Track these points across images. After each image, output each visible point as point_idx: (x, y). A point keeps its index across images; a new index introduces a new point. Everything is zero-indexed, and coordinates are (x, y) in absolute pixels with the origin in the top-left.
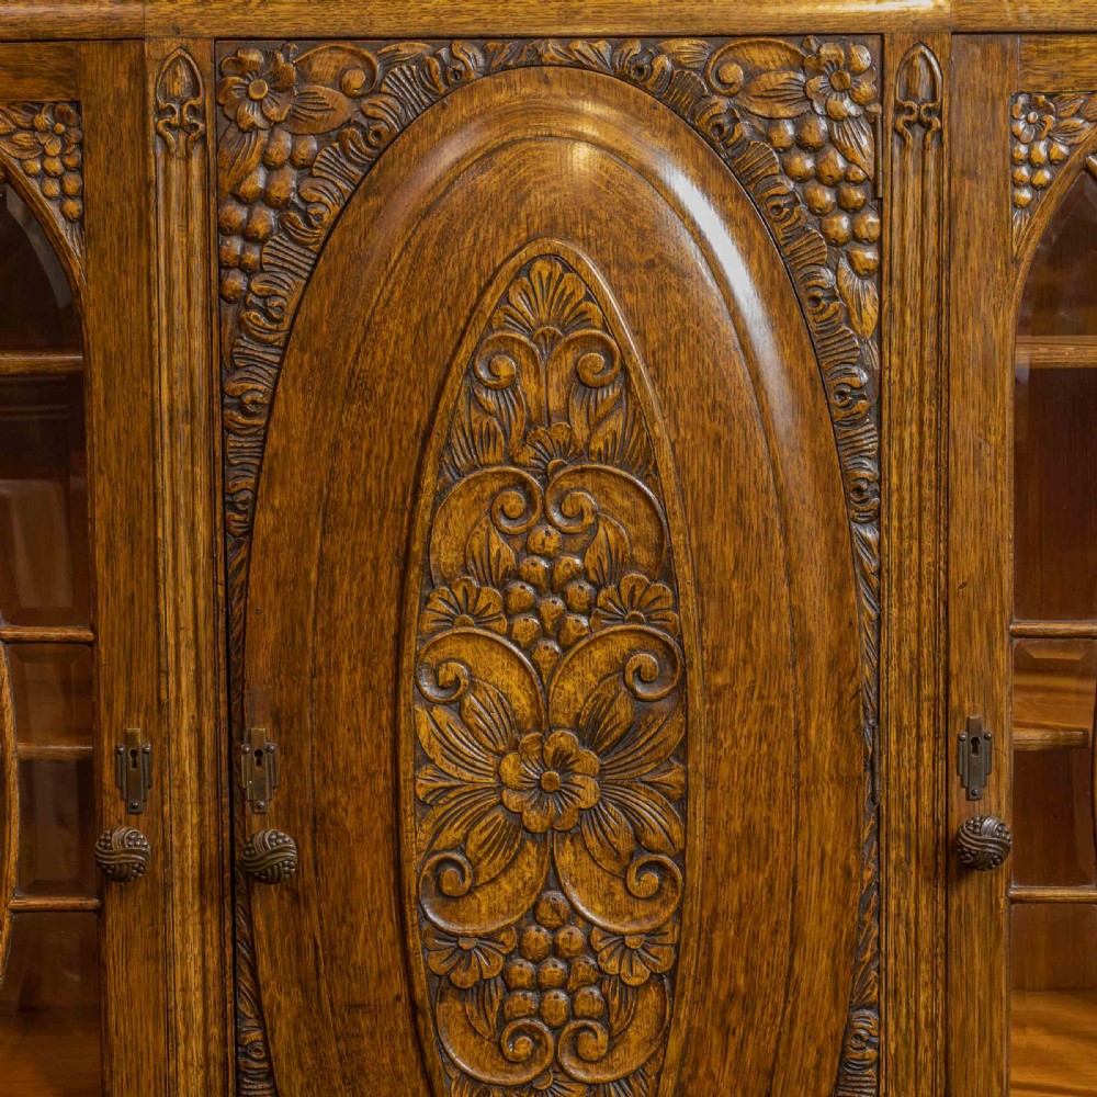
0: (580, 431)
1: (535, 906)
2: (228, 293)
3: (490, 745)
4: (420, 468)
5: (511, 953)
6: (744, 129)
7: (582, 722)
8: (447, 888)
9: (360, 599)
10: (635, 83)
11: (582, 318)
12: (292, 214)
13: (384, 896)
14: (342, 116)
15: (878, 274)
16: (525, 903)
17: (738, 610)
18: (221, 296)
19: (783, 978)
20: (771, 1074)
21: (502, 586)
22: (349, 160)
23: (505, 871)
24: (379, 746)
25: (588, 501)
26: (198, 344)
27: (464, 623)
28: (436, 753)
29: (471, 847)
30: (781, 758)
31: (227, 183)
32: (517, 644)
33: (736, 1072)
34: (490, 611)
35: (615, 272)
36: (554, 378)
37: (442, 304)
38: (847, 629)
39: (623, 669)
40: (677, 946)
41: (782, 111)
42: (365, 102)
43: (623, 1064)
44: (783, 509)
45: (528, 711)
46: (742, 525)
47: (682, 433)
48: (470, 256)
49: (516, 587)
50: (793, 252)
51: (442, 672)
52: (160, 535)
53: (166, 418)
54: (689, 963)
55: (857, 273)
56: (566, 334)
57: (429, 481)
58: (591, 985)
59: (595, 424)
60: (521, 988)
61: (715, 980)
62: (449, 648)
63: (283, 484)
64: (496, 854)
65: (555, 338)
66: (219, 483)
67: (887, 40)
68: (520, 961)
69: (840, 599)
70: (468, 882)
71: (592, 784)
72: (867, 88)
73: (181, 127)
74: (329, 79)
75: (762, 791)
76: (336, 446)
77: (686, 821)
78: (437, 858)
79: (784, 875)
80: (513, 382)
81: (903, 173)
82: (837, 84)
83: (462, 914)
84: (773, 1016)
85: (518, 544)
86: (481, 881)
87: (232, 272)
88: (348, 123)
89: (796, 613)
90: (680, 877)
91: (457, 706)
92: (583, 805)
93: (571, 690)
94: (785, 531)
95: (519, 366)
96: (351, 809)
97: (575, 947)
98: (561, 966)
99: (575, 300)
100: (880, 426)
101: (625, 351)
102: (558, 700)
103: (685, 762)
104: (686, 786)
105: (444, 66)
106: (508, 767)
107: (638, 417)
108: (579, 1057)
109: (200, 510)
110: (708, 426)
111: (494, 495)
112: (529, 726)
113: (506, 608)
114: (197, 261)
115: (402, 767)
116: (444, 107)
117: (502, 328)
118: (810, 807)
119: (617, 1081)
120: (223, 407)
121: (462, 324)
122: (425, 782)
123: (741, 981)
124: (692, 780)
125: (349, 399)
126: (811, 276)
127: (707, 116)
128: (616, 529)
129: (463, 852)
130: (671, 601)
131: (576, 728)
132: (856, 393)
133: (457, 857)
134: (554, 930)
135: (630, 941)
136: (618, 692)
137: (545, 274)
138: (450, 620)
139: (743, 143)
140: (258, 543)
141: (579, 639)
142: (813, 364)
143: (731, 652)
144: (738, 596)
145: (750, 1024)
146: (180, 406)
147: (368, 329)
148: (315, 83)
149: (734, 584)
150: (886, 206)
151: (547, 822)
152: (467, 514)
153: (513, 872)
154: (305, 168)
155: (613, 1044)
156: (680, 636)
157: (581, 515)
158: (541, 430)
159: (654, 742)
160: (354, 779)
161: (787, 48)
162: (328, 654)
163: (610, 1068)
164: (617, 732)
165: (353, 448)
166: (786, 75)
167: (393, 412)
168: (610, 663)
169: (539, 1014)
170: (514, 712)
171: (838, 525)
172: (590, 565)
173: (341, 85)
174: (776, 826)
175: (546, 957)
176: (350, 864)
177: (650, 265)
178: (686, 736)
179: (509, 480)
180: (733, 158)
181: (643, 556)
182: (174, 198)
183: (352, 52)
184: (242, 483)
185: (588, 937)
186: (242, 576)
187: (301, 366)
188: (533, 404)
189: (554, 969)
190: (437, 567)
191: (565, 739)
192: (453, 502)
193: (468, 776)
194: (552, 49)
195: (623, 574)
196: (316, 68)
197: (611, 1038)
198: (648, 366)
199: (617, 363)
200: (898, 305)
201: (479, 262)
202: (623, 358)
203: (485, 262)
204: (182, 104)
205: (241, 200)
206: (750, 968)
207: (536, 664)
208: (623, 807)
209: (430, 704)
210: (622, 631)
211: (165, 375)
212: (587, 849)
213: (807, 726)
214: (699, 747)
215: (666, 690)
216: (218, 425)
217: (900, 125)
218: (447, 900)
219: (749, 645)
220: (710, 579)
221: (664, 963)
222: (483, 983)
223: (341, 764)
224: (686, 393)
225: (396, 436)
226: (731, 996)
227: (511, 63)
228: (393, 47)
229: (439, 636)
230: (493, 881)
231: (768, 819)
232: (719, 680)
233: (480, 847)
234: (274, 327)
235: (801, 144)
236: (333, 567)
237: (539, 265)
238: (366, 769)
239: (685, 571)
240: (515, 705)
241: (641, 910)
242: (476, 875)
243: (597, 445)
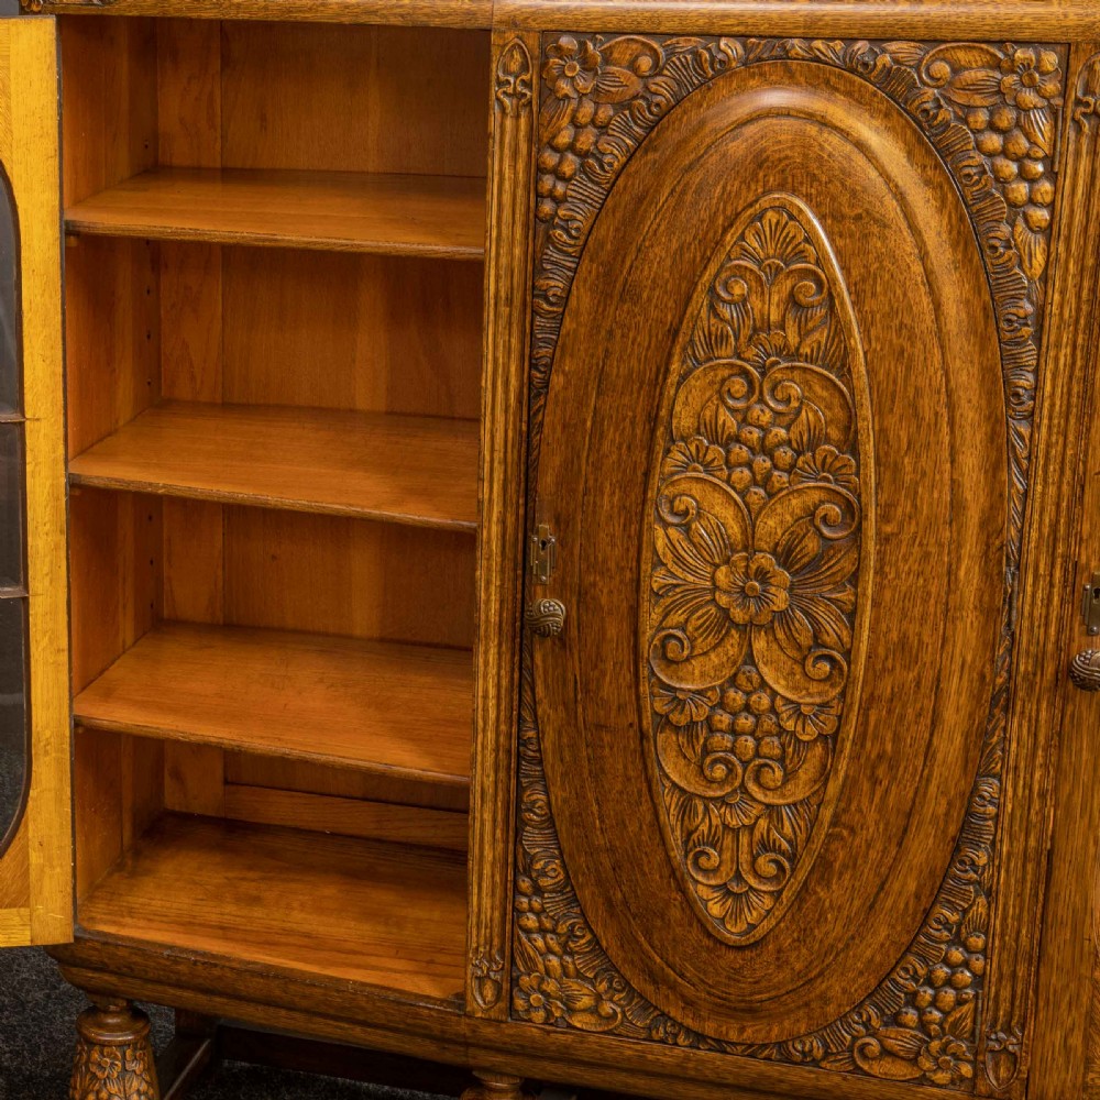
0: (793, 339)
1: (735, 675)
2: (541, 215)
3: (708, 558)
4: (670, 355)
5: (715, 706)
6: (947, 114)
7: (779, 549)
8: (670, 655)
9: (621, 444)
10: (861, 75)
11: (800, 255)
12: (591, 161)
13: (625, 656)
14: (632, 92)
15: (1048, 232)
16: (728, 673)
17: (908, 478)
18: (536, 216)
19: (922, 750)
20: (909, 815)
21: (726, 446)
22: (636, 123)
23: (714, 648)
24: (628, 549)
25: (796, 390)
26: (517, 251)
27: (695, 470)
28: (669, 560)
29: (690, 628)
30: (933, 590)
31: (546, 136)
32: (734, 488)
33: (880, 811)
34: (716, 463)
35: (829, 221)
36: (775, 298)
37: (695, 238)
38: (996, 500)
39: (813, 514)
40: (840, 717)
41: (978, 100)
42: (651, 81)
43: (793, 794)
44: (951, 407)
45: (739, 537)
46: (916, 415)
47: (874, 345)
48: (718, 203)
49: (736, 448)
50: (978, 211)
51: (677, 503)
52: (483, 384)
53: (492, 302)
54: (850, 731)
55: (1031, 229)
56: (787, 265)
57: (675, 366)
58: (773, 736)
59: (803, 334)
60: (721, 731)
61: (869, 744)
62: (684, 486)
63: (572, 356)
64: (708, 636)
65: (778, 270)
66: (527, 351)
67: (1073, 48)
68: (720, 711)
69: (994, 477)
70: (686, 652)
71: (783, 595)
72: (1051, 87)
73: (516, 95)
74: (625, 63)
75: (917, 612)
76: (611, 333)
77: (853, 628)
78: (664, 633)
79: (929, 675)
80: (745, 300)
81: (1078, 154)
82: (1026, 80)
83: (680, 674)
84: (913, 775)
85: (740, 417)
86: (696, 653)
87: (545, 200)
88: (635, 97)
89: (955, 485)
90: (846, 668)
91: (687, 528)
92: (775, 609)
93: (771, 525)
94: (952, 423)
95: (750, 289)
96: (605, 591)
97: (762, 708)
98: (751, 720)
99: (796, 242)
100: (1039, 348)
101: (833, 281)
102: (760, 531)
103: (856, 587)
104: (855, 605)
105: (713, 58)
106: (722, 575)
107: (840, 331)
108: (761, 785)
109: (513, 369)
110: (895, 341)
111: (723, 381)
112: (739, 548)
113: (727, 462)
114: (520, 192)
115: (643, 567)
116: (709, 89)
117: (738, 259)
118: (955, 630)
119: (788, 805)
120: (533, 296)
121: (709, 253)
122: (659, 580)
123: (889, 747)
124: (860, 601)
125: (622, 300)
126: (990, 230)
127: (917, 103)
128: (816, 413)
129: (684, 630)
130: (854, 470)
131: (774, 553)
132: (1022, 321)
133: (679, 634)
134: (748, 694)
135: (804, 709)
136: (808, 531)
137: (774, 221)
138: (686, 467)
139: (946, 125)
140: (552, 394)
141: (781, 490)
142: (987, 298)
143: (900, 510)
144: (909, 468)
145: (895, 778)
146: (503, 294)
147: (639, 250)
148: (615, 65)
149: (906, 460)
150: (1061, 179)
151: (747, 618)
152: (703, 391)
153: (720, 649)
154: (603, 129)
155: (786, 780)
156: (859, 496)
157: (788, 401)
158: (763, 335)
159: (834, 570)
160: (608, 570)
161: (988, 52)
162: (596, 480)
163: (783, 796)
164: (806, 560)
165: (623, 336)
166: (984, 73)
167: (654, 314)
168: (804, 510)
169: (732, 751)
170: (729, 537)
171: (997, 421)
172: (792, 436)
173: (633, 66)
174: (926, 639)
175: (740, 711)
176: (603, 630)
177: (858, 218)
178: (858, 569)
179: (735, 371)
180: (936, 135)
181: (834, 433)
182: (507, 146)
183: (643, 44)
184: (543, 352)
185: (773, 701)
186: (540, 417)
187: (590, 272)
188: (758, 316)
189: (746, 722)
190: (677, 428)
191: (766, 560)
192: (693, 382)
193: (691, 578)
194: (797, 46)
195: (818, 445)
196: (616, 55)
197: (785, 775)
198: (850, 294)
199: (825, 290)
200: (1063, 256)
201: (725, 208)
202: (829, 288)
203: (729, 209)
204: (516, 77)
205: (556, 149)
206: (896, 739)
207: (747, 505)
208: (807, 614)
209: (666, 525)
210: (814, 487)
211: (493, 272)
212: (776, 639)
213: (958, 568)
214: (870, 578)
215: (845, 533)
216: (529, 311)
217: (1078, 116)
218: (670, 662)
219: (914, 506)
220: (887, 454)
221: (829, 729)
222: (692, 724)
223: (600, 559)
224: (878, 316)
225: (654, 332)
226: (880, 757)
227: (765, 56)
228: (674, 40)
229: (676, 478)
230: (705, 654)
231: (919, 634)
232: (888, 529)
233: (697, 629)
234: (572, 242)
235: (992, 127)
236: (603, 420)
237: (770, 214)
238: (617, 565)
239: (869, 448)
240: (730, 531)
241: (814, 688)
242: (693, 648)
243: (806, 350)
